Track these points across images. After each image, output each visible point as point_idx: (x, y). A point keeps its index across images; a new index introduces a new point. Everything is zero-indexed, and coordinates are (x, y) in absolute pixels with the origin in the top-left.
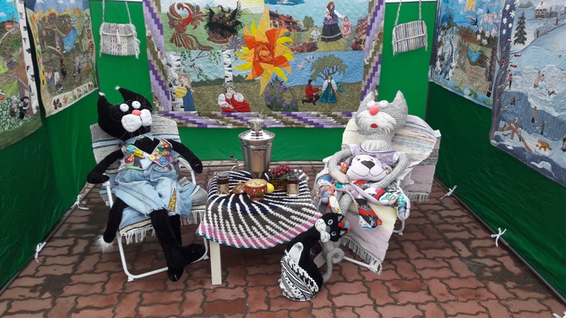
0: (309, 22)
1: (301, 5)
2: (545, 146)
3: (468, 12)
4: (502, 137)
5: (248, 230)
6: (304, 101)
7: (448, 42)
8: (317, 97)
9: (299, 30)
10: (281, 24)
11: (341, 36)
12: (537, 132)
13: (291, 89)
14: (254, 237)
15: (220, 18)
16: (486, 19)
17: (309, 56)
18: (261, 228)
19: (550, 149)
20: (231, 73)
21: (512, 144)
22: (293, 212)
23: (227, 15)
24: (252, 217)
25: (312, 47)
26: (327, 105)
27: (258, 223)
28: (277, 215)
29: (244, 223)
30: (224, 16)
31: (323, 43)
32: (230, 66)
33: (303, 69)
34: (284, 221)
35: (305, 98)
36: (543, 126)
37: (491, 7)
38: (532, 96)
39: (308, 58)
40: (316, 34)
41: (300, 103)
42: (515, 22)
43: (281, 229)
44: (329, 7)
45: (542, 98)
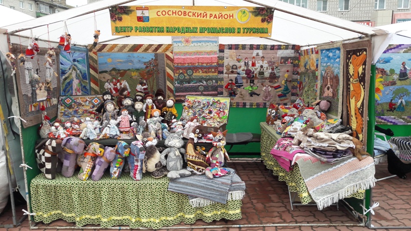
0: (392, 71)
1: (389, 63)
6: (388, 111)
8: (395, 109)
9: (387, 75)
10: (378, 73)
11: (408, 78)
13: (381, 104)
17: (391, 88)
31: (399, 81)
33: (388, 94)
35: (388, 109)
40: (396, 77)
44: (403, 64)
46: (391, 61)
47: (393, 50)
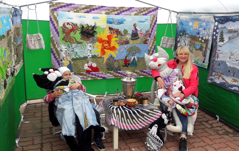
0: (126, 32)
1: (122, 24)
2: (235, 81)
3: (195, 29)
4: (214, 79)
5: (131, 121)
6: (123, 66)
7: (183, 41)
8: (129, 64)
9: (121, 35)
10: (114, 33)
11: (139, 38)
12: (231, 76)
13: (118, 61)
14: (134, 124)
15: (87, 29)
16: (203, 32)
17: (126, 46)
18: (137, 120)
19: (237, 82)
20: (91, 54)
21: (219, 81)
22: (150, 111)
23: (90, 28)
24: (133, 115)
25: (127, 42)
26: (133, 68)
27: (136, 118)
28: (144, 113)
29: (130, 118)
30: (89, 28)
31: (132, 40)
32: (91, 51)
33: (123, 52)
34: (146, 116)
35: (124, 65)
36: (234, 73)
37: (206, 28)
38: (228, 62)
39: (125, 47)
40: (129, 37)
41: (121, 67)
42: (219, 34)
43: (145, 120)
44: (134, 25)
45: (233, 63)
46: (124, 22)
47: (125, 13)
